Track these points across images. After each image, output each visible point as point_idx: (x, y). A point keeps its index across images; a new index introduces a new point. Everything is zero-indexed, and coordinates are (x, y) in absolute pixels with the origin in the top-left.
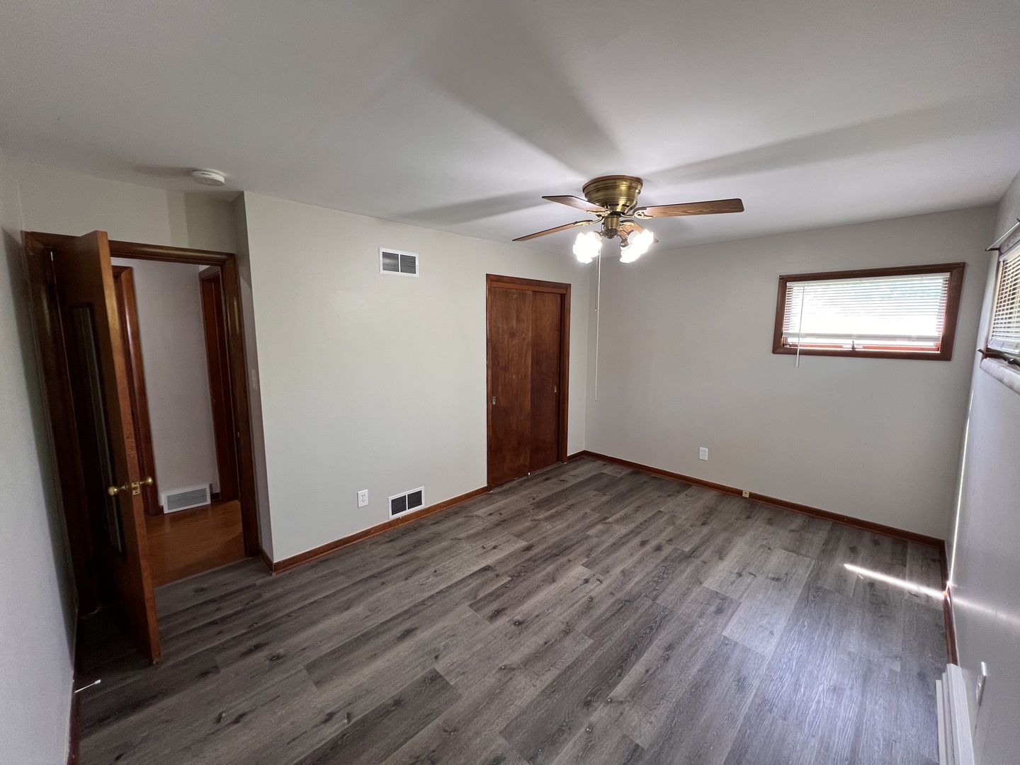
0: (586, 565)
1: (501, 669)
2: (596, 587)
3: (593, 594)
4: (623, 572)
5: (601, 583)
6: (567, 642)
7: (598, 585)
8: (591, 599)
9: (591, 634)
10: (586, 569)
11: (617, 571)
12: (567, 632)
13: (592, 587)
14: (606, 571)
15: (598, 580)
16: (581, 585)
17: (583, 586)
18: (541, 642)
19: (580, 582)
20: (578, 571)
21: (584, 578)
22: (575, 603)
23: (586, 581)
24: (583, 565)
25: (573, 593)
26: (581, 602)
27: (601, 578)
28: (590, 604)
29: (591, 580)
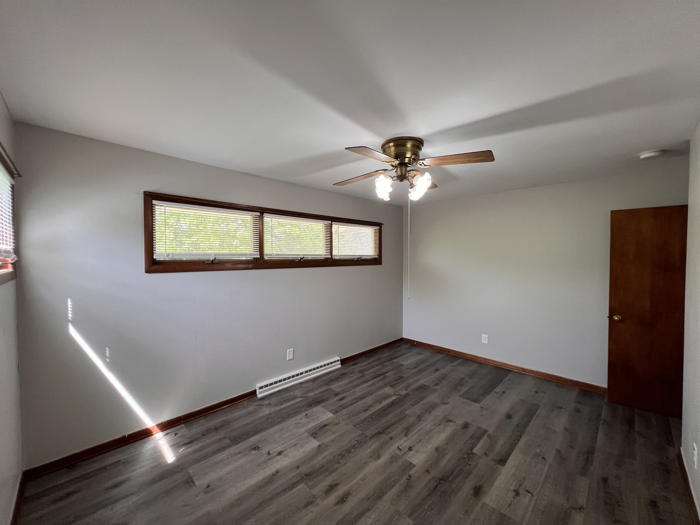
0: (411, 465)
1: (448, 403)
2: (402, 444)
3: (405, 438)
4: (379, 458)
5: (398, 447)
6: (419, 413)
7: (401, 445)
8: (406, 435)
9: (406, 416)
10: (411, 461)
11: (385, 457)
12: (420, 417)
13: (405, 444)
14: (394, 459)
15: (400, 450)
16: (414, 446)
17: (413, 444)
18: (432, 413)
19: (415, 448)
20: (418, 458)
21: (413, 452)
22: (417, 432)
23: (410, 449)
24: (414, 466)
25: (420, 439)
26: (414, 432)
27: (398, 452)
28: (407, 432)
29: (406, 450)
